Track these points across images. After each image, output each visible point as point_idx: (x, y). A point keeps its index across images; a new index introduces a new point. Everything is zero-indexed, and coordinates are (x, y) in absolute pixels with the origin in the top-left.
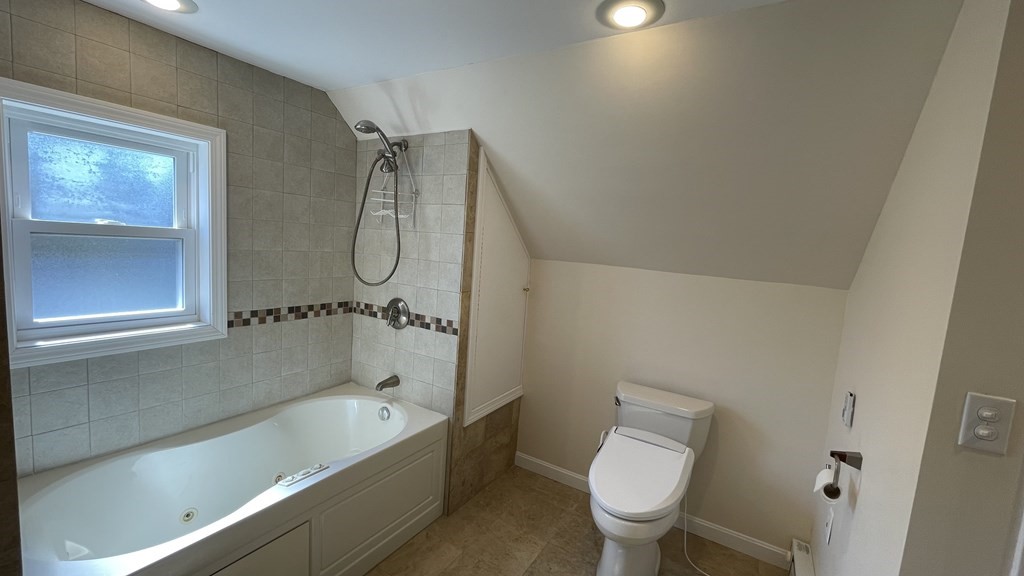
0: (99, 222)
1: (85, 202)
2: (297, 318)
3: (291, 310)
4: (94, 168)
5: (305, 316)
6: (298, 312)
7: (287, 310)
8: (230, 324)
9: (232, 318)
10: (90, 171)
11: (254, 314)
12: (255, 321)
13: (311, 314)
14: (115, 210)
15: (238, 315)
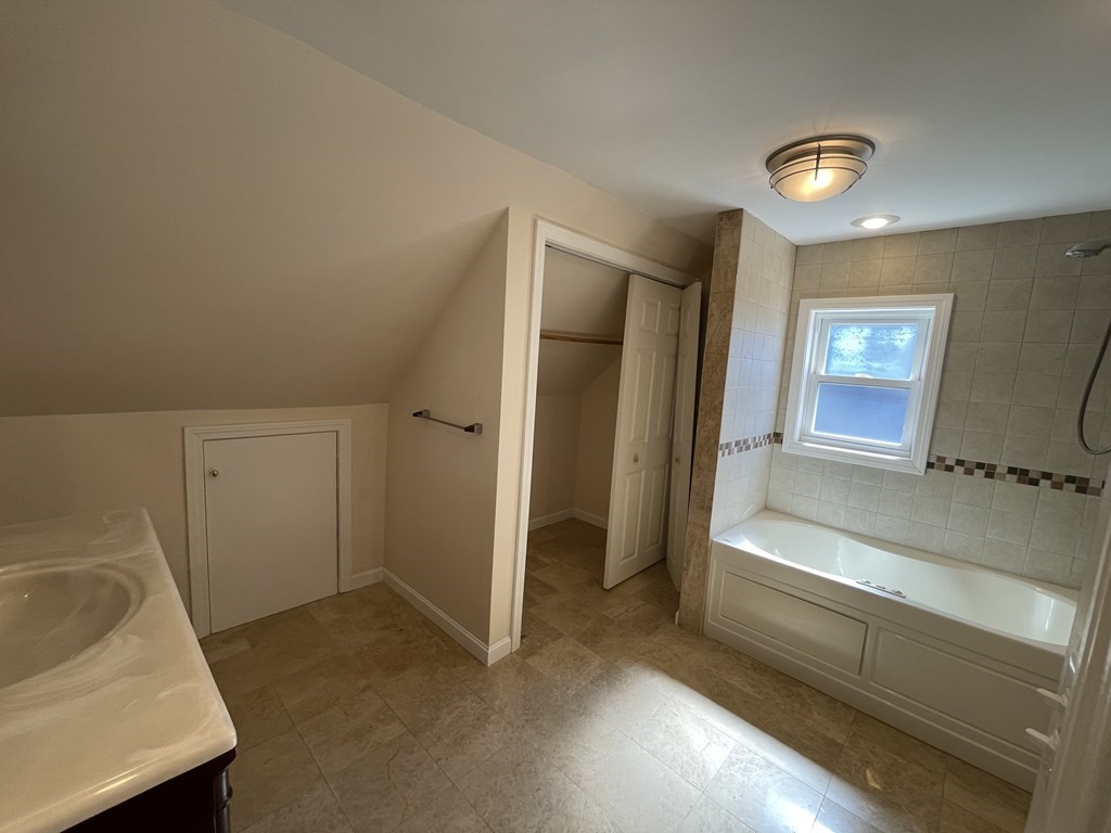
0: (858, 376)
1: (853, 363)
2: (1019, 481)
3: (1012, 471)
4: (863, 341)
5: (1035, 482)
6: (1023, 475)
7: (1006, 470)
8: (930, 465)
9: (933, 460)
10: (860, 343)
11: (960, 463)
12: (959, 470)
13: (1044, 483)
14: (869, 368)
15: (941, 459)
